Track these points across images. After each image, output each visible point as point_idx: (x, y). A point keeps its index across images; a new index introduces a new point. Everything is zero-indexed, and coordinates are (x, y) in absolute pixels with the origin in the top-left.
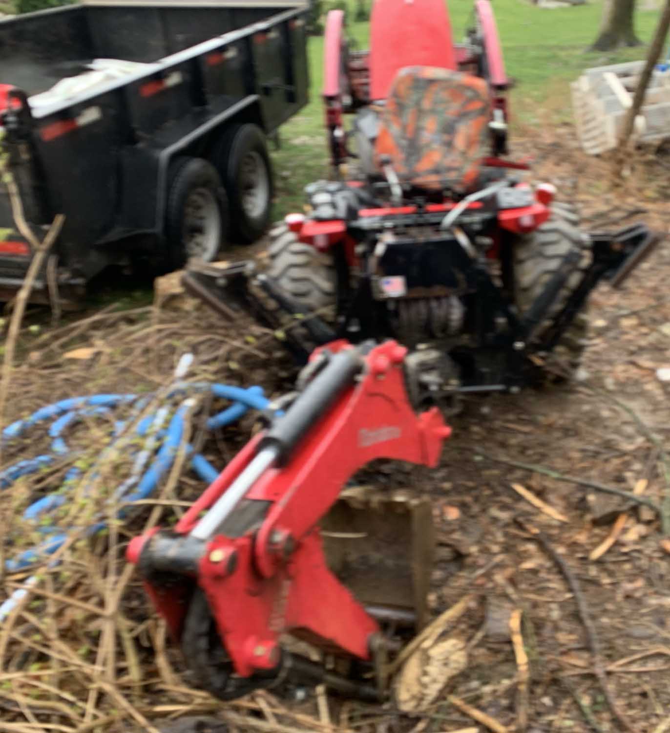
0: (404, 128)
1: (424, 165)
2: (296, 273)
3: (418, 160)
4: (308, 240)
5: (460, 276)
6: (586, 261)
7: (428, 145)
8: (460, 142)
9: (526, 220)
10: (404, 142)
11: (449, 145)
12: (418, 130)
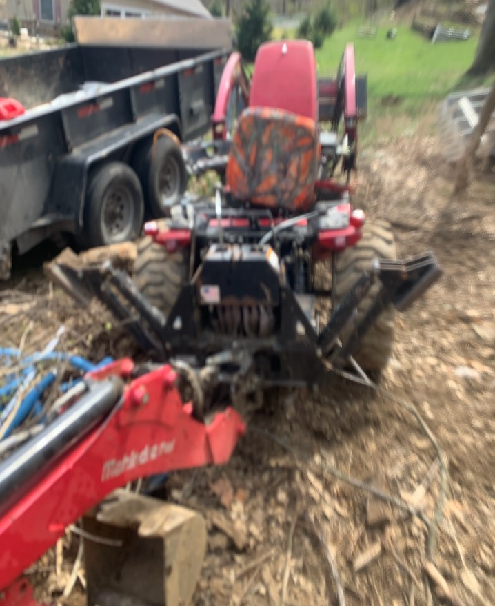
0: (248, 158)
1: (263, 187)
2: (154, 267)
3: (259, 182)
4: (162, 243)
5: (267, 291)
6: (376, 288)
7: (267, 172)
8: (293, 170)
9: (340, 240)
10: (247, 169)
11: (284, 172)
12: (258, 160)
